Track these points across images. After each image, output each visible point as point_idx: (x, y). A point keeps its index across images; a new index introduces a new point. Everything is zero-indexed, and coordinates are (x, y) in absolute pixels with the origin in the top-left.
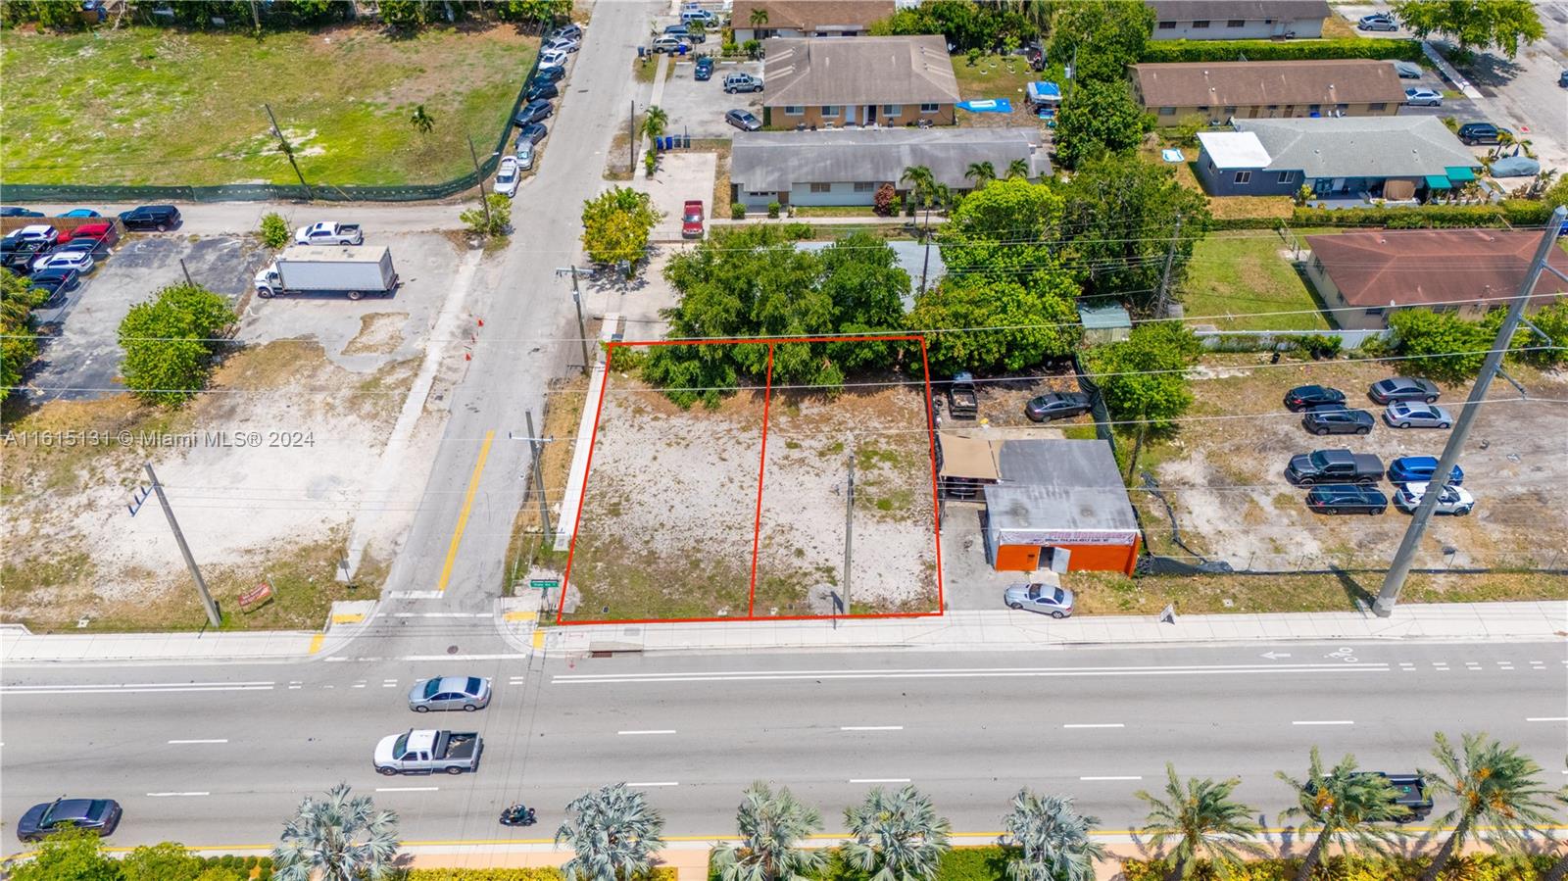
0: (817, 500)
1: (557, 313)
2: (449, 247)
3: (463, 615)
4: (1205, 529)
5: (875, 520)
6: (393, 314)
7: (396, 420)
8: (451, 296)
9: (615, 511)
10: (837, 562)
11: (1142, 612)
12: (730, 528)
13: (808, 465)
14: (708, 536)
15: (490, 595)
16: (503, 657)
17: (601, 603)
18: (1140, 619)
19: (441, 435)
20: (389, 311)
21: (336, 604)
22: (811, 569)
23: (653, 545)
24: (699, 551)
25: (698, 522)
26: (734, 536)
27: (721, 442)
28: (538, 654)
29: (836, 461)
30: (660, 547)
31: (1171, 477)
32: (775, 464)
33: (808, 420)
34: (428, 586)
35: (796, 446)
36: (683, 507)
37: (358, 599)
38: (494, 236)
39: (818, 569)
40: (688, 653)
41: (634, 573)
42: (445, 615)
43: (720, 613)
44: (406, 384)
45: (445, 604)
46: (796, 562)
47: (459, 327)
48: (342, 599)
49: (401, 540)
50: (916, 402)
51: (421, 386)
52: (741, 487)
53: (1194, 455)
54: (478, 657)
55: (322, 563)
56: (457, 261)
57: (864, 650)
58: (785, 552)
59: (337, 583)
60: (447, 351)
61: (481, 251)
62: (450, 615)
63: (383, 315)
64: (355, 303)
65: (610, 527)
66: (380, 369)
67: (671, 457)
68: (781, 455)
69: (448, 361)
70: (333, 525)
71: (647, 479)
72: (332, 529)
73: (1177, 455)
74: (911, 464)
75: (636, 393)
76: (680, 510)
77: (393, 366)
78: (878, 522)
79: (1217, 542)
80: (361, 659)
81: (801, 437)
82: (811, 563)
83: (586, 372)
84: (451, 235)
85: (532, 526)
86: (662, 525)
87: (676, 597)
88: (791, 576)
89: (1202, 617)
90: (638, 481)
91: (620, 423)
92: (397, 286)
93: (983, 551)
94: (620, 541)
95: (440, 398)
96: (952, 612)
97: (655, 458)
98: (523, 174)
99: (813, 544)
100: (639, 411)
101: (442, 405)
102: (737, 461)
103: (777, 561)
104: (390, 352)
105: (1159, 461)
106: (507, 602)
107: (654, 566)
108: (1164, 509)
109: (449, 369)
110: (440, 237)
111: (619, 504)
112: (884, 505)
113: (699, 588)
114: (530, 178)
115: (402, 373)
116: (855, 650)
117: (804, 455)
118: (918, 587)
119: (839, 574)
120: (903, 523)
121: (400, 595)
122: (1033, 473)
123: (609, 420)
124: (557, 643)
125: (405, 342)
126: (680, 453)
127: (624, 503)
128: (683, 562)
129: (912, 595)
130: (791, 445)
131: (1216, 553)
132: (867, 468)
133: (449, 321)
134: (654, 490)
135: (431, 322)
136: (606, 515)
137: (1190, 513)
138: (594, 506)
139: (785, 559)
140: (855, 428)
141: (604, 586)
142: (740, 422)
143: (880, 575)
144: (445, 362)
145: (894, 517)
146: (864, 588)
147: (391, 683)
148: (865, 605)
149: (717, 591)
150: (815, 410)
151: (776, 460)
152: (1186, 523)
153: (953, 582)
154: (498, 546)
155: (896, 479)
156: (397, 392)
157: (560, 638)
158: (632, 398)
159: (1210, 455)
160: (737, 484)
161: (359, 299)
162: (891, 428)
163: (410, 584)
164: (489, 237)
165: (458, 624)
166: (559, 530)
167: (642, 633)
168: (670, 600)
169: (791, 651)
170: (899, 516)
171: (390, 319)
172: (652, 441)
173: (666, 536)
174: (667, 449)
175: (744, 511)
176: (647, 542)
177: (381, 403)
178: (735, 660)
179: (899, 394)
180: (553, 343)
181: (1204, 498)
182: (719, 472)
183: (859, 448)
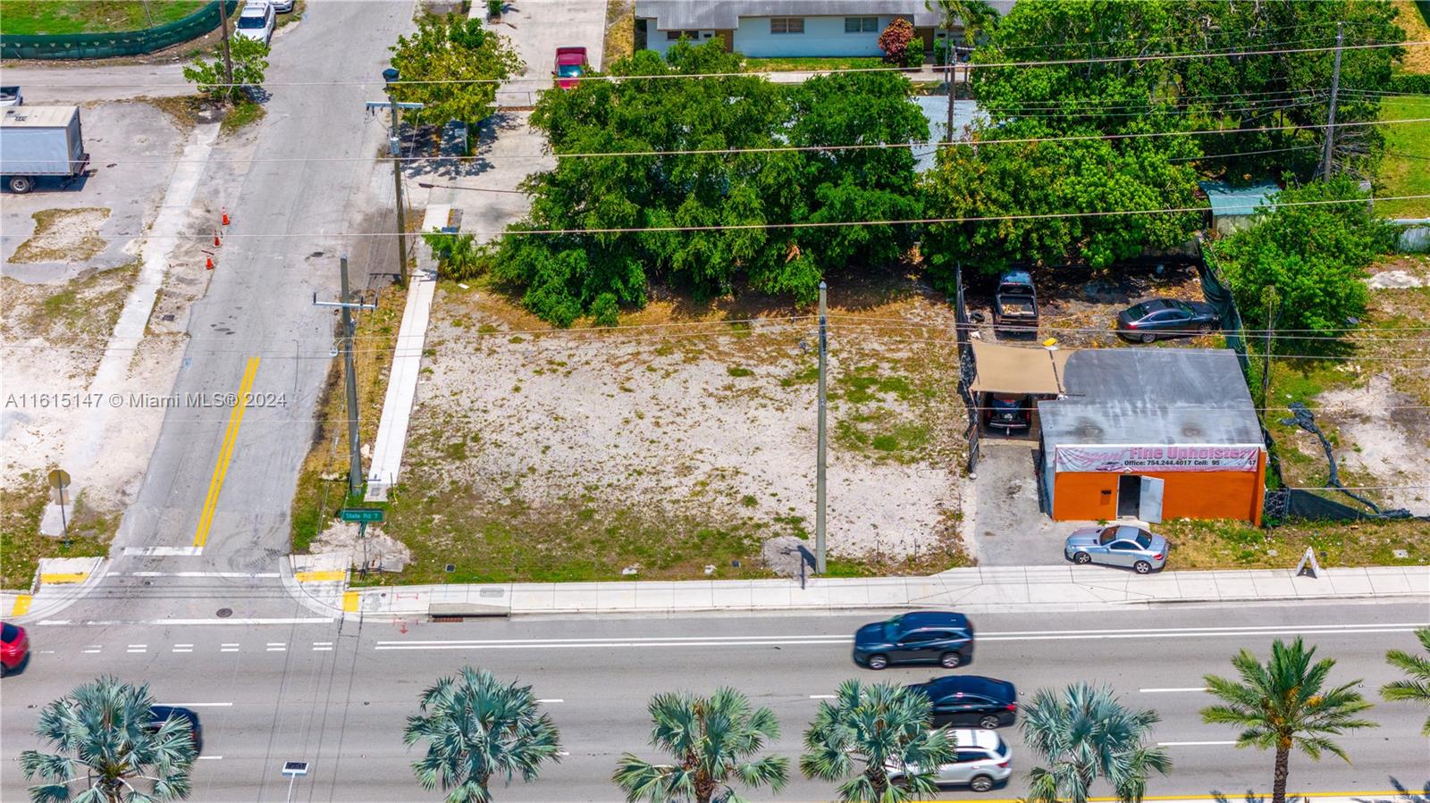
0: (778, 440)
1: (348, 205)
2: (165, 120)
3: (235, 575)
4: (1378, 468)
5: (870, 462)
6: (84, 210)
7: (105, 345)
8: (175, 185)
9: (457, 453)
10: (808, 511)
11: (1270, 565)
12: (640, 473)
13: (764, 397)
14: (605, 482)
15: (273, 553)
16: (298, 621)
17: (443, 560)
18: (1268, 573)
19: (177, 363)
20: (77, 206)
21: (43, 562)
22: (766, 519)
23: (520, 494)
24: (591, 499)
25: (588, 465)
26: (646, 482)
27: (623, 368)
28: (352, 617)
29: (809, 392)
30: (530, 495)
31: (1336, 409)
32: (710, 395)
33: (764, 340)
34: (180, 540)
35: (745, 373)
36: (565, 447)
37: (75, 556)
38: (236, 104)
39: (778, 519)
40: (578, 618)
41: (491, 527)
42: (208, 574)
43: (626, 572)
44: (117, 302)
45: (206, 562)
46: (745, 512)
47: (191, 226)
48: (53, 556)
49: (129, 490)
50: (941, 317)
51: (139, 305)
52: (657, 424)
53: (1374, 381)
54: (262, 621)
55: (17, 515)
56: (180, 139)
57: (847, 613)
58: (726, 500)
59: (43, 538)
60: (175, 257)
61: (218, 125)
62: (215, 574)
63: (67, 212)
64: (21, 197)
65: (452, 472)
66: (72, 281)
67: (545, 388)
68: (720, 384)
69: (178, 270)
70: (25, 471)
71: (506, 415)
72: (25, 476)
73: (1351, 381)
74: (929, 395)
75: (483, 308)
76: (560, 451)
77: (92, 277)
78: (875, 465)
79: (1395, 484)
80: (90, 623)
81: (751, 362)
82: (767, 513)
83: (401, 282)
84: (165, 104)
85: (329, 473)
86: (532, 470)
87: (557, 553)
88: (736, 528)
89: (1360, 571)
90: (490, 417)
91: (460, 346)
92: (87, 174)
93: (1036, 498)
94: (468, 489)
95: (171, 318)
96: (983, 569)
97: (517, 389)
98: (280, 19)
99: (771, 490)
100: (489, 330)
101: (173, 327)
102: (650, 391)
103: (713, 512)
104: (87, 259)
105: (1319, 390)
106: (299, 560)
107: (521, 518)
108: (1320, 446)
109: (181, 280)
110: (150, 107)
111: (464, 444)
112: (884, 444)
113: (593, 542)
114: (292, 25)
115: (107, 286)
116: (834, 614)
117: (758, 384)
118: (934, 540)
119: (810, 526)
120: (914, 466)
121: (139, 552)
122: (1114, 388)
123: (440, 343)
124: (380, 605)
125: (109, 246)
126: (558, 383)
127: (470, 443)
128: (566, 513)
129: (923, 550)
130: (736, 372)
131: (1391, 498)
132: (859, 400)
133: (175, 216)
134: (517, 428)
135: (145, 221)
136: (444, 459)
137: (1358, 450)
138: (424, 447)
139: (726, 509)
140: (841, 350)
141: (445, 541)
142: (653, 344)
143: (875, 527)
144: (173, 271)
145: (900, 460)
146: (847, 539)
147: (138, 649)
148: (849, 561)
149: (621, 547)
150: (777, 329)
151: (711, 390)
152: (1352, 462)
153: (988, 534)
154: (281, 495)
155: (907, 413)
156: (102, 309)
157: (382, 600)
158: (477, 315)
159: (1399, 381)
160: (648, 420)
161: (28, 191)
162: (899, 350)
163: (151, 539)
164: (229, 106)
165: (228, 584)
166: (371, 476)
167: (506, 595)
168: (549, 557)
169: (736, 615)
170: (907, 458)
171: (81, 217)
172: (513, 368)
173: (539, 483)
174: (537, 378)
175: (662, 453)
176: (510, 490)
177: (80, 323)
178: (651, 625)
179: (913, 307)
180: (345, 246)
181: (1382, 433)
182: (622, 405)
183: (847, 374)
